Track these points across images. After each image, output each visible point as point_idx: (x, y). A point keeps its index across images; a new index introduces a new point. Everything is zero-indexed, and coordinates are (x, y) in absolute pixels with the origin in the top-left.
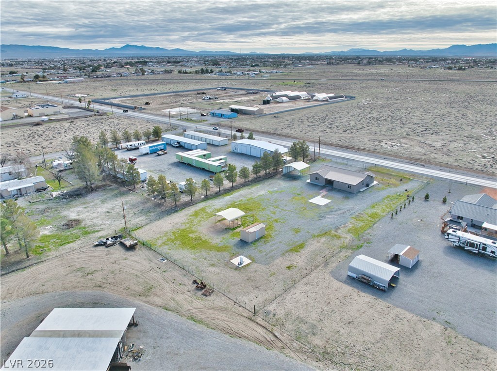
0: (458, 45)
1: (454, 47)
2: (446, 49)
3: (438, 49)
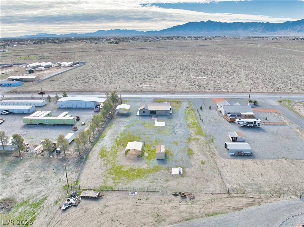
0: (101, 30)
2: (95, 32)
3: (91, 33)
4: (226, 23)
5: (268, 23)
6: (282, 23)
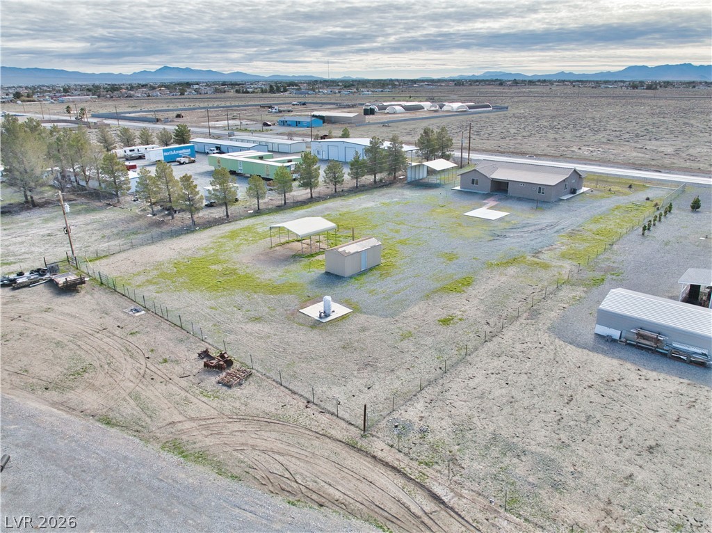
0: (636, 66)
1: (630, 68)
2: (620, 72)
3: (609, 72)
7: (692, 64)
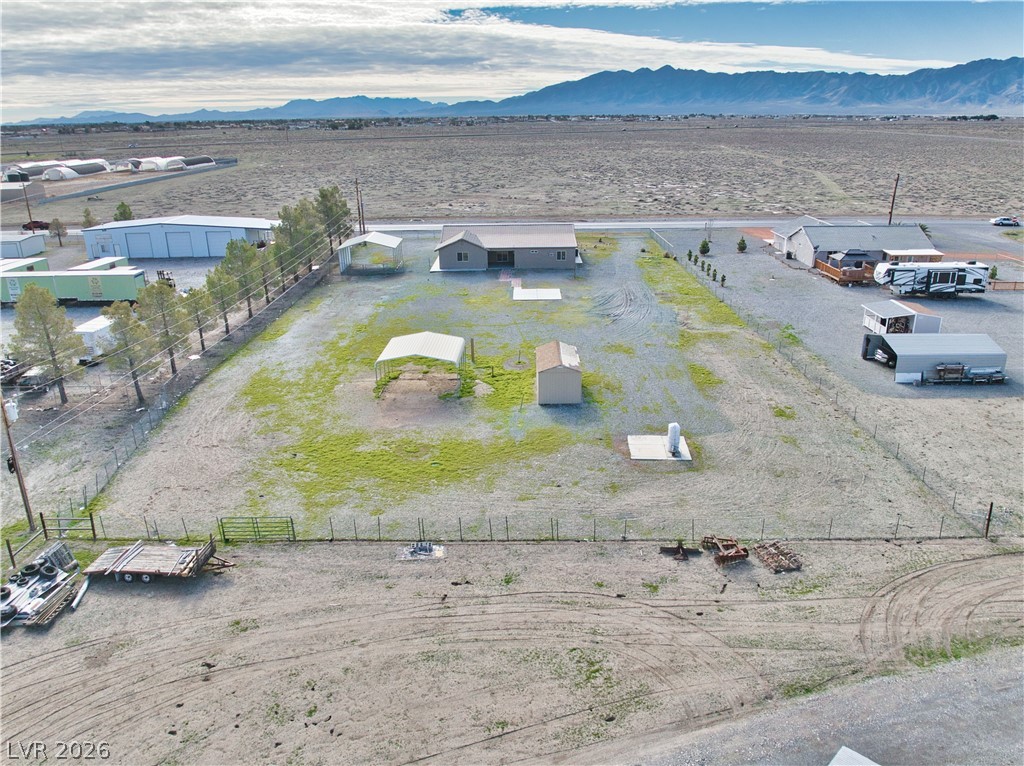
1: (293, 103)
3: (267, 108)
4: (721, 76)
5: (860, 76)
6: (906, 73)
7: (367, 96)
